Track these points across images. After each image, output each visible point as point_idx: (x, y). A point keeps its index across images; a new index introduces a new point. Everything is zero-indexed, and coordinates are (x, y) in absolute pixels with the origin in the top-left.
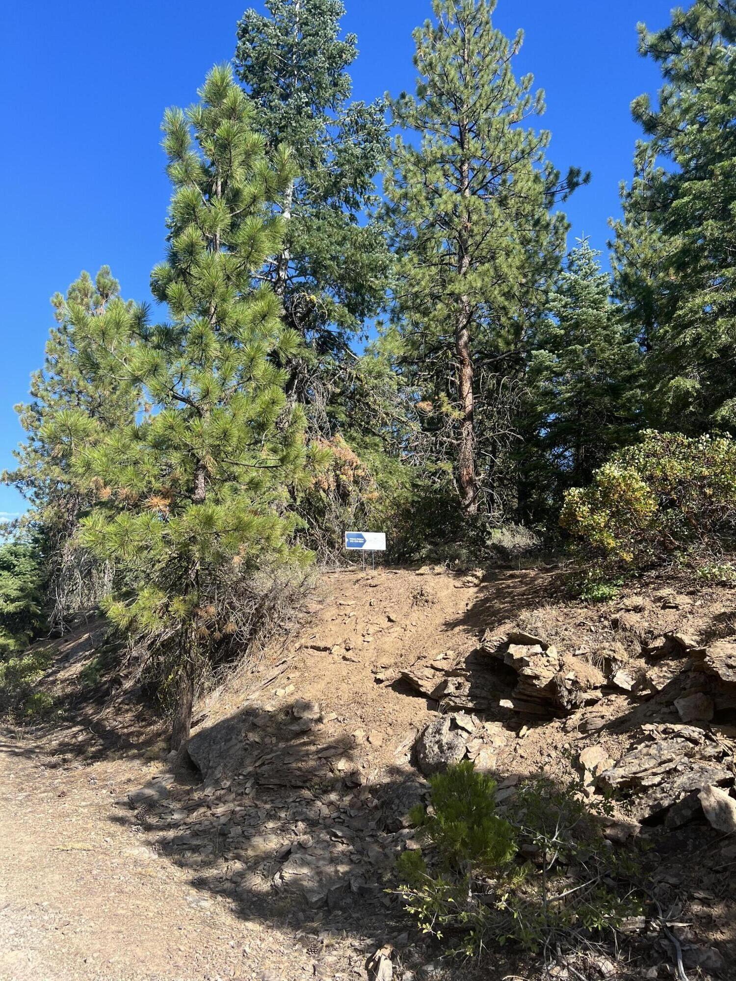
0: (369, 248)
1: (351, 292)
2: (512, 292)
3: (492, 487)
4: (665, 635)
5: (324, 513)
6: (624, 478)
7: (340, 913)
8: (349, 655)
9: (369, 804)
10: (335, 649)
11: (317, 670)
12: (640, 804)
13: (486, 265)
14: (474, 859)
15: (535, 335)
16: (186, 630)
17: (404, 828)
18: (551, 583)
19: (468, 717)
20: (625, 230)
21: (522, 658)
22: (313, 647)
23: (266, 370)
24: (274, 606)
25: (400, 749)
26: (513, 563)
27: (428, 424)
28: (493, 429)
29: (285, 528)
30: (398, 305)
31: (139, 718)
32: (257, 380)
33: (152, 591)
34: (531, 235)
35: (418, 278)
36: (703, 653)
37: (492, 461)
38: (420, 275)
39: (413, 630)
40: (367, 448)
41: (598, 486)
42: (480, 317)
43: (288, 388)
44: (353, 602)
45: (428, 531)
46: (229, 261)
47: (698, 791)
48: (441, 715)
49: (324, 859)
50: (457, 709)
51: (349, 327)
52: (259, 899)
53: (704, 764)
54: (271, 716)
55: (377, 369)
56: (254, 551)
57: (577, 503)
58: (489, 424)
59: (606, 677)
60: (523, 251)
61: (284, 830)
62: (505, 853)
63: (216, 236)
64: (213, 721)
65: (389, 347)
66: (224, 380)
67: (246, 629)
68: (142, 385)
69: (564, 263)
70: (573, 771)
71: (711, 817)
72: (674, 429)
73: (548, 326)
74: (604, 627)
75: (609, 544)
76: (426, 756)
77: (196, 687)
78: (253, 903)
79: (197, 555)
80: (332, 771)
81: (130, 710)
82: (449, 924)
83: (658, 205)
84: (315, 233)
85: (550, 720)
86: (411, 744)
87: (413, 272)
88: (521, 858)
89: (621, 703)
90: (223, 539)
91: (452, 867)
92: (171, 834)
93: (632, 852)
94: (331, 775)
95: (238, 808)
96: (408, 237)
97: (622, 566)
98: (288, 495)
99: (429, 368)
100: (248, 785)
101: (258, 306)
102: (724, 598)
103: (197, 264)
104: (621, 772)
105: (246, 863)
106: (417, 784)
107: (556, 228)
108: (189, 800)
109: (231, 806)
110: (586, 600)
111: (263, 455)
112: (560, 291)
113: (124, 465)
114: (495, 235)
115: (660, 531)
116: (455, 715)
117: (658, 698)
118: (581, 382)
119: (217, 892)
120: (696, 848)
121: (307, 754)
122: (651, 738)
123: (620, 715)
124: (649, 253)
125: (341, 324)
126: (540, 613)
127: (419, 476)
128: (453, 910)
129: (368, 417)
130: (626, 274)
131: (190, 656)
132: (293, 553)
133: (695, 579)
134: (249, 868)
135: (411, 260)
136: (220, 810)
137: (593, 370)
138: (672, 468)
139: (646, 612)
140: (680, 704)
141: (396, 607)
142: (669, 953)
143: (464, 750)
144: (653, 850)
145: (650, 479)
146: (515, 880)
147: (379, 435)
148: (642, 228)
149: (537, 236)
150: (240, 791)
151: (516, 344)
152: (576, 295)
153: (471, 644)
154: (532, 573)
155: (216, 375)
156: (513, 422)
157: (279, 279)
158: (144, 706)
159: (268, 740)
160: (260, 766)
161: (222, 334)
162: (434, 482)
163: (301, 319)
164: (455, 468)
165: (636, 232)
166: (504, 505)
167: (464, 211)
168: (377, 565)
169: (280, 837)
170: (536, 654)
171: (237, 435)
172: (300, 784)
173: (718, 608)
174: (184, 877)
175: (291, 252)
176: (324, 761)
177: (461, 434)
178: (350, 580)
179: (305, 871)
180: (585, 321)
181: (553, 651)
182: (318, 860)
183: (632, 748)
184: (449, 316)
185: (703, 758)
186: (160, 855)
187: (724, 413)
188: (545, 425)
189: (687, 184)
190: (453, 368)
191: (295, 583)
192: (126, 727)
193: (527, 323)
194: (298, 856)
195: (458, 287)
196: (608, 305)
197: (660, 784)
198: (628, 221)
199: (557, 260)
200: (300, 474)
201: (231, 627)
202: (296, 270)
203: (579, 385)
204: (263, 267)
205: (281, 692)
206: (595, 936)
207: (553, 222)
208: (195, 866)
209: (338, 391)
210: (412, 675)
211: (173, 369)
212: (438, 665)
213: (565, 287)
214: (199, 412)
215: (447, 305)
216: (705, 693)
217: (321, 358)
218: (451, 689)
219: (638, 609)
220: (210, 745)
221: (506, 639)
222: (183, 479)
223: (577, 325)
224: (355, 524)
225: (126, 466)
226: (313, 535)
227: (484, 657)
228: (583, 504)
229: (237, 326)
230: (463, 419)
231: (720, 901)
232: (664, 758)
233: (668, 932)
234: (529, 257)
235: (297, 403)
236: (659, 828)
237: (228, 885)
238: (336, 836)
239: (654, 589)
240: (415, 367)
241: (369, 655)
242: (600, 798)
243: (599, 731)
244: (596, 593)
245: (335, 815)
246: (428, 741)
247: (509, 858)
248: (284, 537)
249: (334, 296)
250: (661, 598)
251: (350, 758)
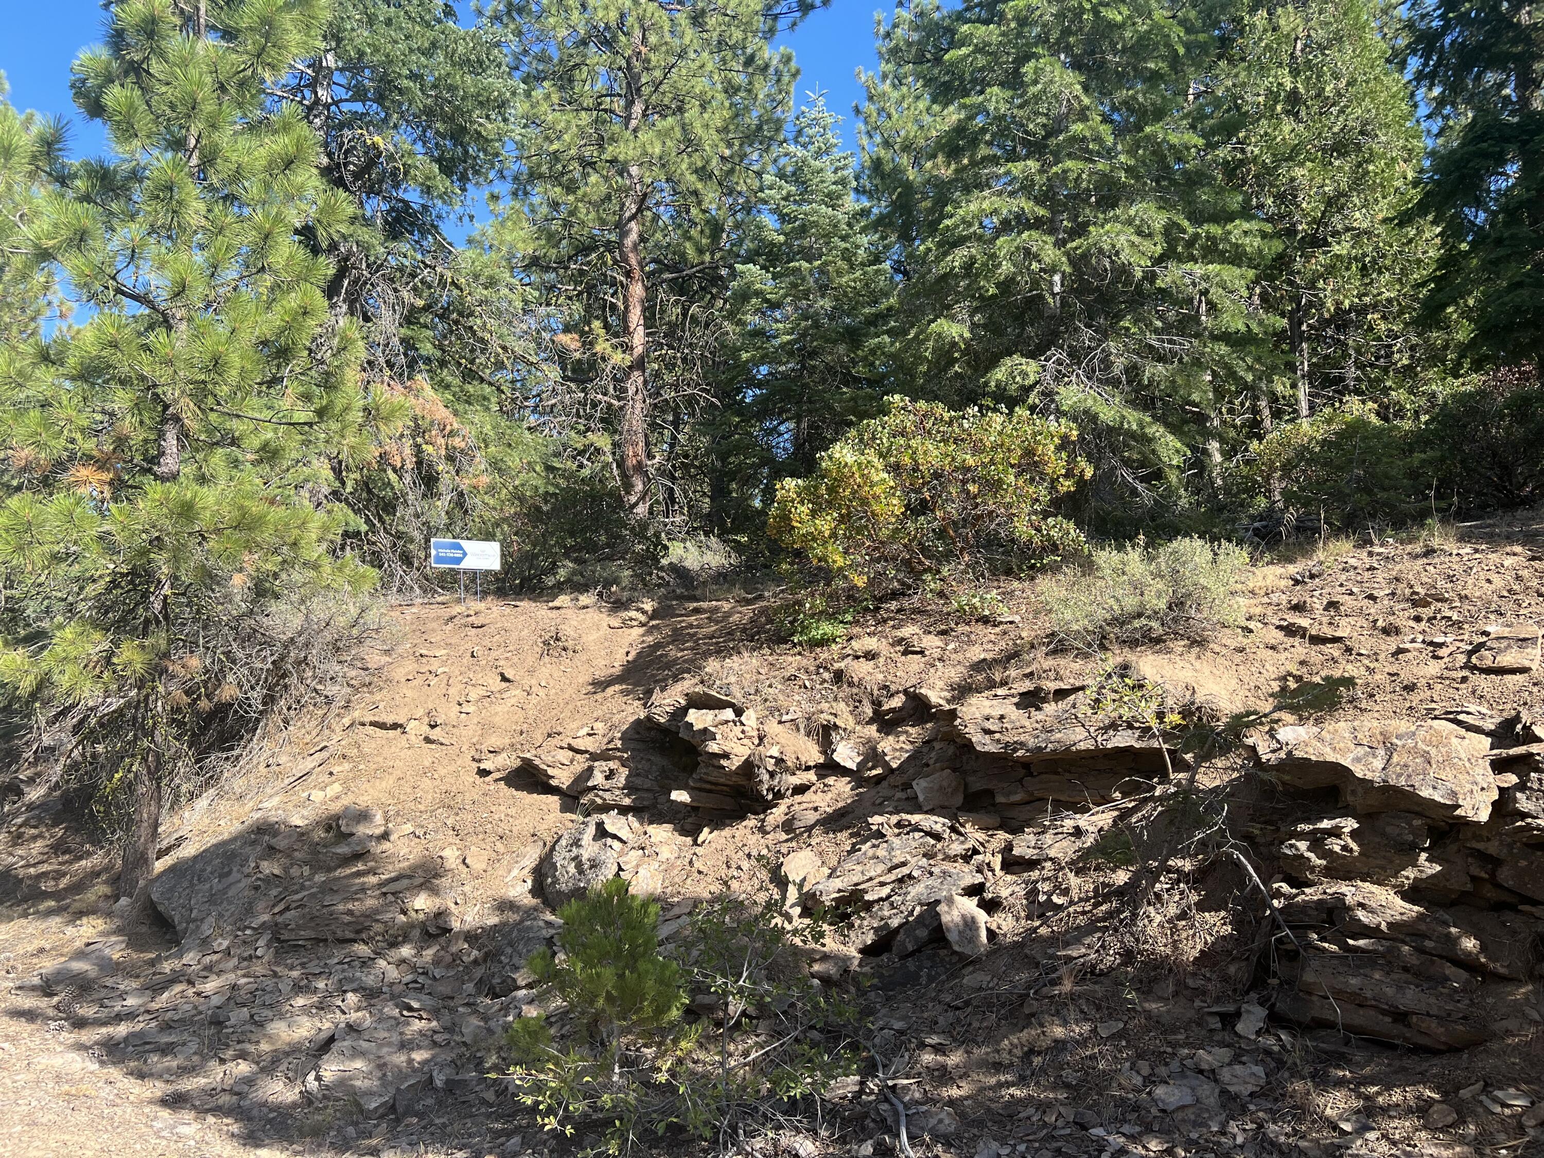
0: (477, 66)
1: (444, 138)
2: (709, 168)
3: (673, 479)
4: (906, 692)
5: (394, 508)
6: (860, 464)
7: (415, 1120)
8: (435, 734)
9: (465, 958)
10: (411, 726)
11: (380, 759)
12: (860, 927)
13: (669, 119)
14: (625, 1019)
15: (741, 241)
16: (147, 697)
17: (519, 988)
18: (752, 621)
19: (623, 818)
20: (880, 89)
21: (706, 729)
22: (374, 724)
23: (291, 257)
24: (306, 657)
25: (515, 872)
26: (698, 593)
27: (574, 371)
28: (676, 386)
29: (325, 528)
30: (525, 169)
31: (58, 848)
32: (276, 272)
33: (79, 630)
34: (740, 79)
35: (559, 128)
36: (953, 714)
37: (674, 438)
38: (563, 124)
39: (542, 693)
40: (470, 404)
41: (823, 477)
42: (658, 204)
43: (331, 290)
44: (443, 652)
45: (570, 542)
46: (223, 57)
47: (938, 902)
48: (581, 818)
49: (390, 1044)
50: (606, 808)
51: (440, 197)
52: (280, 1114)
53: (948, 866)
54: (301, 835)
55: (487, 272)
56: (269, 566)
57: (793, 501)
58: (668, 378)
59: (824, 752)
60: (727, 104)
61: (321, 1007)
62: (669, 1008)
63: (198, 9)
64: (197, 846)
65: (509, 238)
66: (214, 268)
67: (256, 696)
68: (54, 265)
69: (788, 131)
70: (771, 886)
71: (953, 937)
72: (932, 397)
73: (760, 227)
74: (825, 681)
75: (834, 562)
76: (556, 881)
77: (166, 791)
78: (270, 1121)
79: (165, 569)
80: (404, 912)
81: (40, 836)
82: (585, 1115)
83: (929, 56)
84: (382, 29)
85: (743, 818)
86: (533, 865)
87: (550, 118)
88: (692, 1014)
89: (842, 788)
90: (212, 543)
91: (591, 1036)
92: (122, 1030)
93: (847, 992)
94: (403, 918)
95: (243, 981)
96: (542, 58)
97: (852, 595)
98: (331, 475)
99: (573, 279)
100: (261, 943)
101: (280, 144)
102: (985, 640)
103: (162, 55)
104: (837, 883)
105: (257, 1063)
106: (541, 924)
107: (778, 74)
108: (154, 974)
109: (231, 977)
110: (800, 643)
111: (285, 404)
112: (781, 175)
113: (21, 409)
114: (684, 72)
115: (905, 546)
116: (604, 816)
117: (891, 779)
118: (807, 319)
119: (207, 1111)
120: (931, 979)
121: (363, 889)
122: (880, 835)
123: (841, 804)
124: (912, 129)
125: (427, 190)
126: (734, 662)
127: (557, 455)
128: (591, 1094)
129: (472, 351)
130: (879, 159)
131: (153, 741)
132: (340, 570)
133: (949, 614)
134: (262, 1070)
135: (548, 97)
136: (210, 986)
137: (825, 303)
138: (925, 453)
139: (882, 660)
140: (920, 787)
141: (515, 659)
142: (889, 1121)
143: (615, 868)
144: (874, 987)
145: (895, 469)
146: (683, 1044)
147: (490, 384)
148: (904, 89)
149: (750, 83)
150: (246, 954)
151: (712, 254)
152: (804, 183)
153: (634, 711)
154: (726, 606)
155: (199, 258)
156: (705, 377)
157: (317, 101)
158: (66, 829)
159: (295, 871)
160: (281, 913)
161: (211, 188)
162: (581, 466)
163: (357, 176)
164: (615, 445)
165: (895, 95)
166: (690, 508)
167: (636, 26)
168: (485, 594)
169: (316, 1020)
170: (727, 722)
171: (238, 365)
172: (352, 936)
173: (976, 653)
174: (148, 1094)
175: (338, 57)
176: (390, 898)
177: (625, 390)
178: (438, 618)
179: (359, 1064)
180: (815, 224)
181: (750, 718)
182: (380, 1046)
183: (854, 850)
184: (608, 197)
185: (947, 858)
186: (102, 1063)
187: (999, 376)
188: (753, 383)
189: (966, 27)
190: (613, 283)
191: (342, 621)
192: (34, 865)
193: (730, 222)
194: (346, 1043)
195: (624, 150)
196: (851, 203)
197: (889, 897)
198: (885, 77)
199: (778, 125)
200: (351, 439)
201: (228, 691)
202: (348, 89)
203: (803, 324)
204: (285, 77)
205: (317, 796)
206: (792, 1109)
207: (774, 62)
208: (166, 1076)
209: (420, 303)
210: (537, 762)
211: (116, 243)
212: (580, 744)
213: (789, 169)
214: (166, 321)
215: (606, 179)
216: (954, 770)
217: (391, 245)
218: (598, 778)
219: (870, 656)
220: (192, 885)
221: (683, 702)
222: (137, 437)
223: (803, 230)
224: (448, 528)
225: (26, 410)
226: (374, 543)
227: (649, 729)
228: (802, 503)
229: (238, 175)
230: (630, 367)
231: (957, 1048)
232: (896, 861)
233: (889, 1093)
234: (737, 115)
235: (347, 319)
236: (885, 957)
237: (225, 1099)
238: (411, 1009)
239: (893, 627)
240: (553, 275)
241: (469, 733)
242: (807, 921)
243: (809, 829)
244: (814, 633)
245: (409, 978)
246: (560, 858)
247: (675, 1013)
248: (324, 545)
249: (414, 142)
250: (903, 639)
251: (435, 891)
